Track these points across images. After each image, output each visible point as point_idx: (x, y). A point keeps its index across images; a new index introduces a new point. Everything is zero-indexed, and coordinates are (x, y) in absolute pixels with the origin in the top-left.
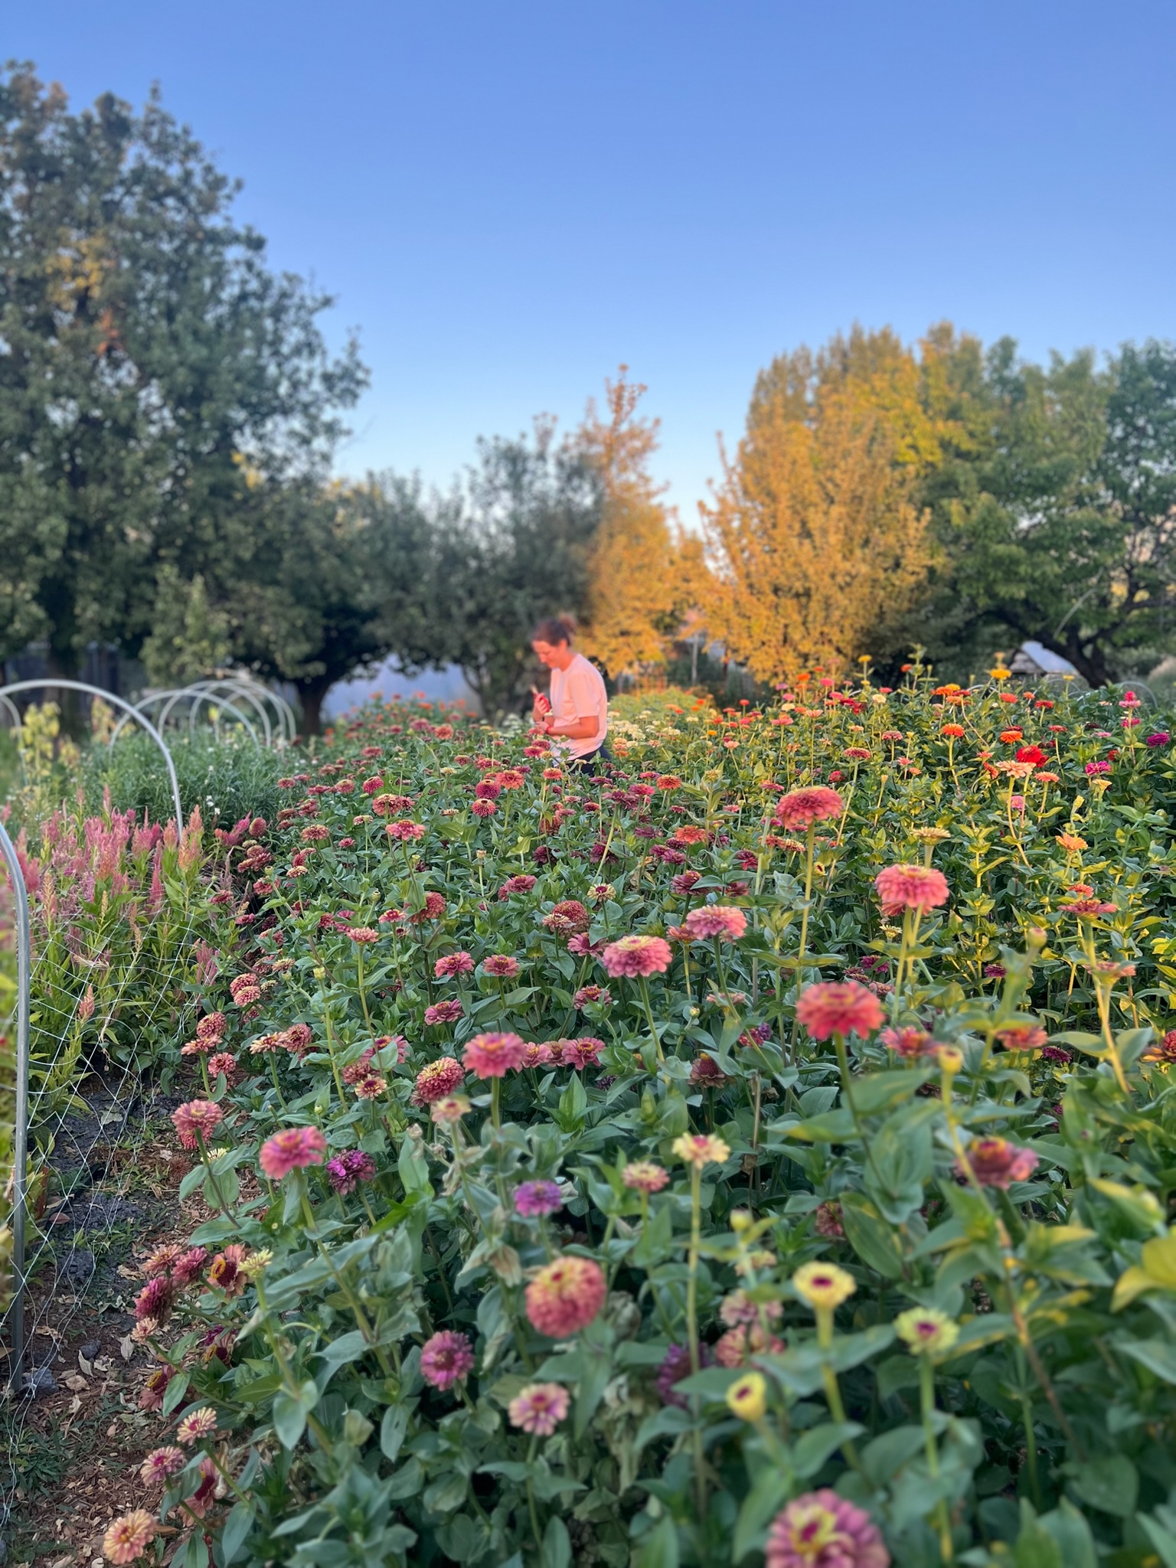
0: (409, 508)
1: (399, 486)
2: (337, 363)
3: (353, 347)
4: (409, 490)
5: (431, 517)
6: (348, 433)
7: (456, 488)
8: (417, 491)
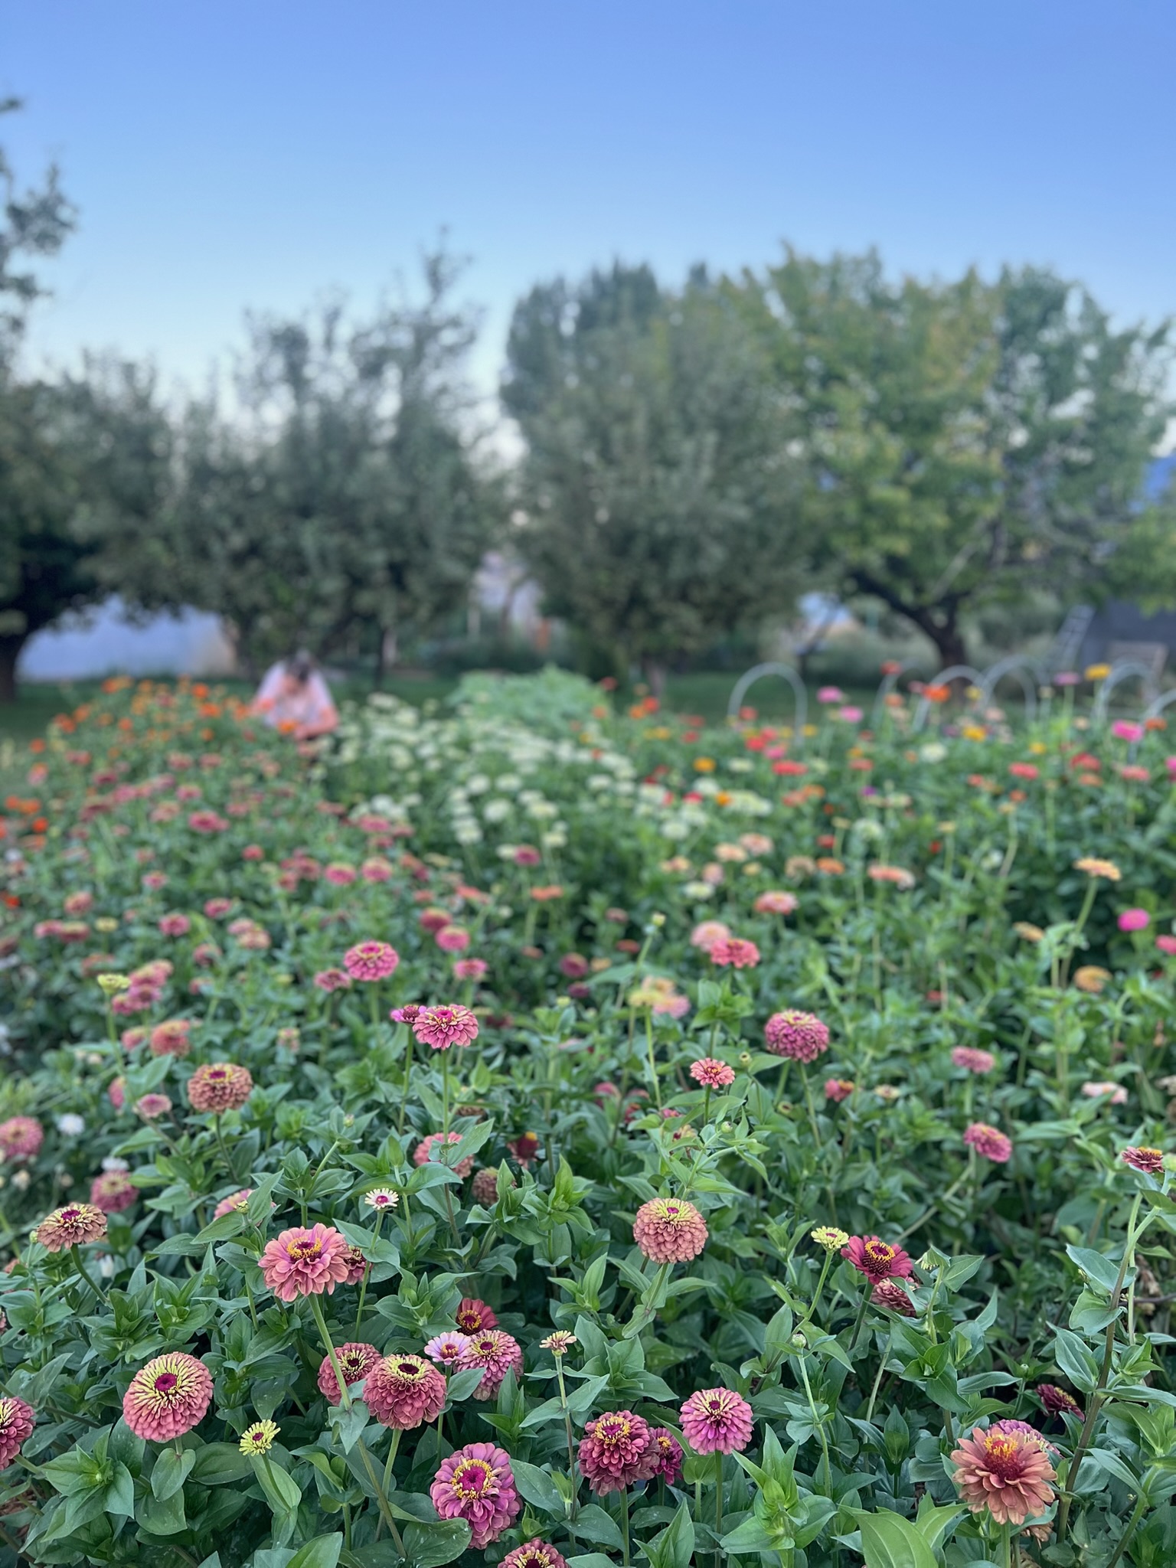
0: (142, 402)
1: (129, 371)
2: (31, 193)
3: (54, 175)
4: (142, 377)
5: (176, 417)
6: (50, 294)
7: (212, 378)
8: (152, 380)
